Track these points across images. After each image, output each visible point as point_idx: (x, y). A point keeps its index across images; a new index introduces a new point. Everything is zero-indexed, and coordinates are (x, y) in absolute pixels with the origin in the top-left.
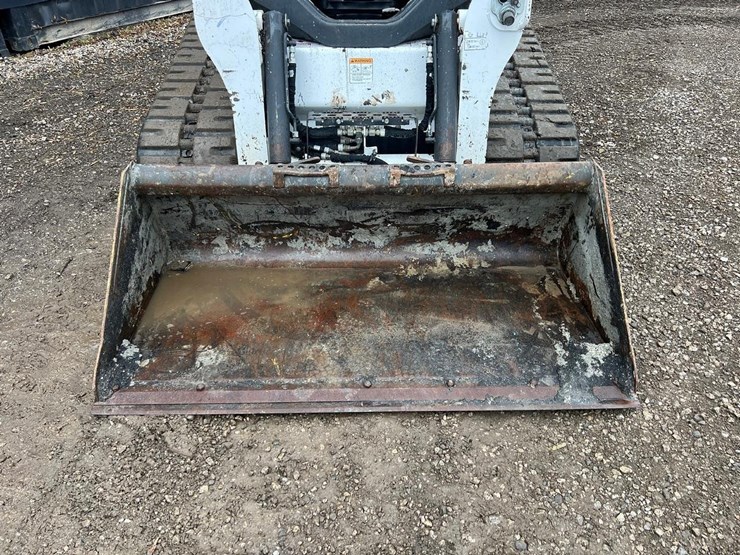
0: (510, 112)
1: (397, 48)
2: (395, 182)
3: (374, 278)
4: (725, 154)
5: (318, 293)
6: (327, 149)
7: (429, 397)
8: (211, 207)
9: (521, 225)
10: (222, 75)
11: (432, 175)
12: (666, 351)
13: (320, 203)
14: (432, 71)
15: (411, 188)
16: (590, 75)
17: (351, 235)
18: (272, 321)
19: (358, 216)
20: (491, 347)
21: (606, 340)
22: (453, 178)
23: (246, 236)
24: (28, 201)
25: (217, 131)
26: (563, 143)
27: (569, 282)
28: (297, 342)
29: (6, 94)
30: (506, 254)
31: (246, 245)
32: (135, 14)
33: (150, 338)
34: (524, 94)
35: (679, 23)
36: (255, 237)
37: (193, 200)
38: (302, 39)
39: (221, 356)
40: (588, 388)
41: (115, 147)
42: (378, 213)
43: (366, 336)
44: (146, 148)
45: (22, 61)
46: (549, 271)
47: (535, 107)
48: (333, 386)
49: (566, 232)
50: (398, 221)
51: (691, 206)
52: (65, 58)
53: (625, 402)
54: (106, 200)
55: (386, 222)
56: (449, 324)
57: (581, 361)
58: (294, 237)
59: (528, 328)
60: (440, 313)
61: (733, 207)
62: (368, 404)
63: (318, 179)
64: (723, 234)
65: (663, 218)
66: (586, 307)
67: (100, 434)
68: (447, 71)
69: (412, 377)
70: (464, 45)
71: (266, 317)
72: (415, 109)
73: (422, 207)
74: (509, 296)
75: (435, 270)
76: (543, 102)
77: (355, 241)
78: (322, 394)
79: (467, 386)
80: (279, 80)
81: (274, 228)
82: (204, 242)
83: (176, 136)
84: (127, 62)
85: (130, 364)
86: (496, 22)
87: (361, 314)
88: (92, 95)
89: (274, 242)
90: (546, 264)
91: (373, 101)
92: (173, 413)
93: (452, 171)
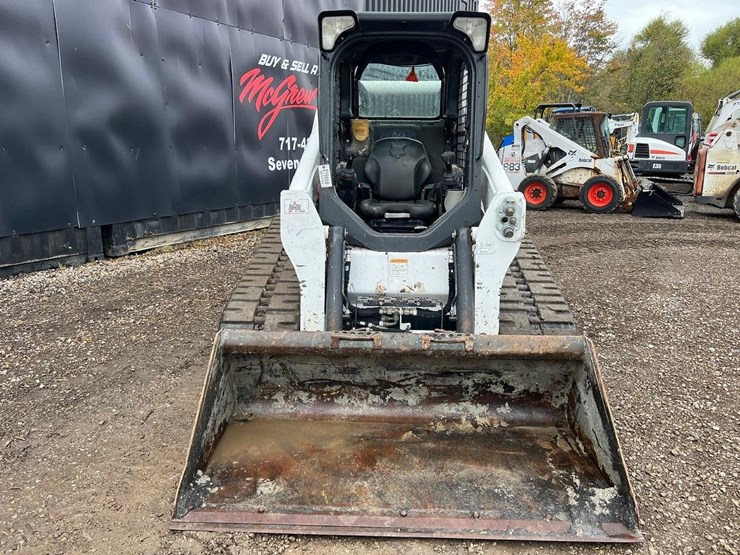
0: (517, 302)
1: (427, 253)
2: (426, 347)
3: (407, 431)
4: (712, 345)
5: (360, 441)
6: (370, 325)
7: (458, 527)
8: (277, 366)
9: (532, 390)
10: (296, 268)
11: (456, 342)
12: (668, 500)
13: (364, 364)
14: (453, 269)
15: (439, 352)
16: (590, 282)
17: (388, 393)
18: (320, 462)
19: (395, 376)
20: (511, 488)
21: (612, 485)
22: (472, 344)
23: (301, 393)
24: (118, 366)
25: (285, 310)
26: (562, 326)
27: (577, 440)
28: (342, 479)
29: (100, 287)
30: (521, 415)
31: (300, 400)
32: (208, 231)
33: (219, 471)
34: (528, 290)
35: (668, 244)
36: (307, 394)
37: (264, 360)
38: (355, 246)
39: (278, 487)
40: (597, 524)
41: (190, 328)
42: (412, 374)
43: (401, 476)
44: (227, 322)
45: (114, 263)
46: (560, 432)
47: (538, 298)
48: (373, 514)
49: (571, 397)
50: (428, 382)
51: (684, 385)
52: (149, 262)
53: (631, 537)
54: (181, 368)
55: (418, 382)
56: (474, 469)
57: (590, 501)
58: (340, 395)
59: (543, 475)
60: (466, 461)
61: (722, 387)
62: (404, 530)
63: (365, 342)
64: (714, 408)
65: (660, 394)
66: (593, 459)
67: (175, 546)
68: (465, 268)
69: (442, 510)
70: (477, 250)
71: (315, 458)
72: (440, 296)
73: (447, 370)
74: (525, 450)
75: (461, 427)
76: (544, 295)
77: (391, 399)
78: (365, 520)
79: (490, 518)
80: (337, 273)
81: (325, 385)
82: (266, 397)
83: (252, 313)
84: (200, 266)
85: (202, 490)
86: (500, 235)
87: (397, 459)
88: (171, 290)
89: (323, 398)
90: (557, 426)
91: (407, 289)
92: (237, 530)
93: (471, 339)
